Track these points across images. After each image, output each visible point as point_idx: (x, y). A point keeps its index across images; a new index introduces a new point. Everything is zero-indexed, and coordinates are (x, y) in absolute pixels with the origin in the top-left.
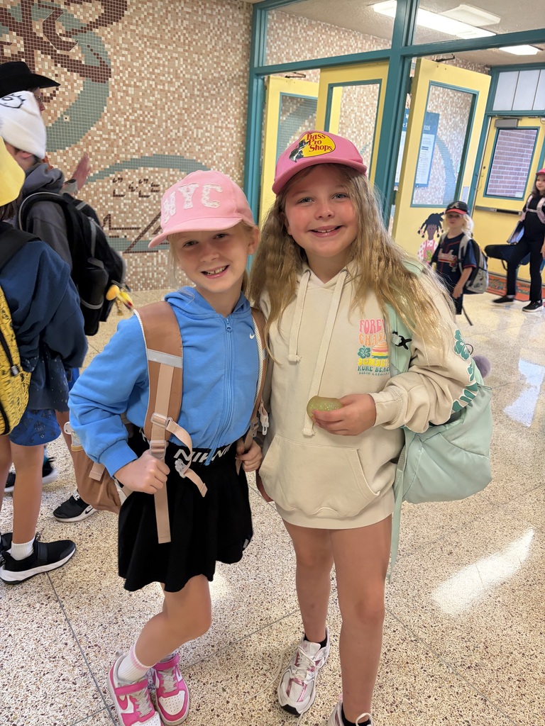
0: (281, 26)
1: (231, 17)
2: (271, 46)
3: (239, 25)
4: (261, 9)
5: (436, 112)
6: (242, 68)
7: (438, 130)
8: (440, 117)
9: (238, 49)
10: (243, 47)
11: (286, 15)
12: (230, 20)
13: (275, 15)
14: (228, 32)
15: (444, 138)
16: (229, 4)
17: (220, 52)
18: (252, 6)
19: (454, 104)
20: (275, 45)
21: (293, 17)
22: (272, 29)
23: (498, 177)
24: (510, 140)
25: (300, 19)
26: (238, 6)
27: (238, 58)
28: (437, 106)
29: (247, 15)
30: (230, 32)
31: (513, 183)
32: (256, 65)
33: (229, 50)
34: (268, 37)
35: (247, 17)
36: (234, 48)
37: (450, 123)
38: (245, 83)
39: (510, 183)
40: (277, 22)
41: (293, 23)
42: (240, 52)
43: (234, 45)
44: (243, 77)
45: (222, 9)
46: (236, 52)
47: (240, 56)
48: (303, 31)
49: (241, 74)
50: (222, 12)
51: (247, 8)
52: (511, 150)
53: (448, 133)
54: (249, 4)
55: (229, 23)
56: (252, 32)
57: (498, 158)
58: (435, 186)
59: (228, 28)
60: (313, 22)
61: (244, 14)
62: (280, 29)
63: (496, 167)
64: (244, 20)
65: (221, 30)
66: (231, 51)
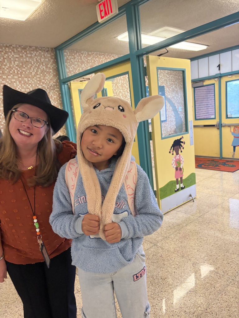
0: (72, 57)
1: (43, 56)
2: (69, 68)
3: (49, 60)
4: (59, 50)
5: (163, 85)
6: (54, 81)
7: (166, 93)
8: (165, 87)
9: (51, 72)
10: (53, 71)
11: (74, 52)
12: (43, 58)
13: (68, 52)
14: (43, 64)
15: (169, 97)
16: (40, 50)
17: (40, 75)
18: (54, 50)
19: (170, 80)
20: (71, 67)
21: (78, 52)
22: (68, 60)
23: (199, 110)
24: (200, 92)
25: (82, 53)
26: (46, 51)
27: (51, 76)
28: (162, 83)
29: (52, 54)
30: (44, 64)
31: (206, 111)
32: (62, 78)
33: (45, 73)
34: (66, 64)
35: (52, 55)
36: (48, 72)
37: (170, 89)
38: (58, 88)
39: (205, 111)
40: (70, 55)
41: (79, 55)
42: (52, 73)
43: (48, 70)
44: (56, 85)
45: (37, 53)
46: (50, 73)
47: (52, 75)
48: (85, 58)
49: (55, 84)
50: (37, 54)
51: (51, 51)
52: (202, 96)
53: (171, 94)
54: (52, 49)
55: (42, 60)
56: (57, 62)
57: (197, 101)
58: (170, 120)
59: (42, 62)
60: (90, 53)
61: (50, 54)
62: (72, 58)
63: (197, 105)
64: (51, 57)
65: (38, 64)
66: (47, 73)
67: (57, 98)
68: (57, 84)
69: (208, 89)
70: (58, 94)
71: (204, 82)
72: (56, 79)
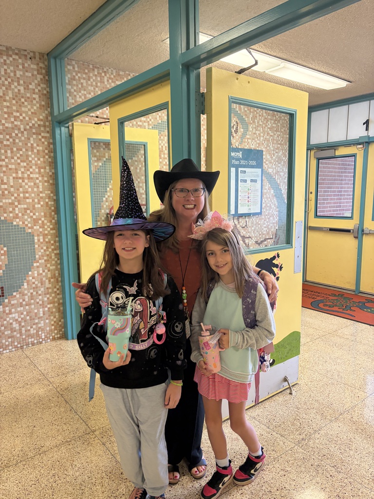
0: (84, 76)
1: (21, 67)
2: (75, 96)
3: (33, 75)
4: (55, 58)
5: (260, 149)
7: (264, 164)
8: (264, 153)
9: (35, 99)
12: (20, 70)
13: (76, 66)
15: (270, 170)
16: (16, 54)
18: (46, 57)
19: (275, 142)
20: (80, 94)
22: (74, 80)
23: (323, 199)
26: (29, 57)
27: (35, 108)
28: (259, 144)
29: (41, 65)
30: (21, 82)
31: (337, 203)
32: (56, 113)
33: (23, 100)
34: (69, 87)
35: (41, 68)
36: (28, 98)
37: (274, 158)
38: (48, 132)
40: (79, 72)
42: (37, 102)
43: (28, 95)
44: (45, 126)
45: (8, 59)
46: (32, 101)
48: (110, 81)
51: (40, 59)
53: (274, 166)
54: (42, 55)
55: (19, 73)
56: (49, 82)
57: (322, 184)
59: (18, 78)
60: (121, 73)
61: (38, 64)
63: (321, 191)
64: (38, 70)
67: (44, 151)
68: (47, 124)
69: (343, 164)
70: (46, 143)
71: (338, 149)
72: (44, 115)
